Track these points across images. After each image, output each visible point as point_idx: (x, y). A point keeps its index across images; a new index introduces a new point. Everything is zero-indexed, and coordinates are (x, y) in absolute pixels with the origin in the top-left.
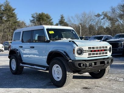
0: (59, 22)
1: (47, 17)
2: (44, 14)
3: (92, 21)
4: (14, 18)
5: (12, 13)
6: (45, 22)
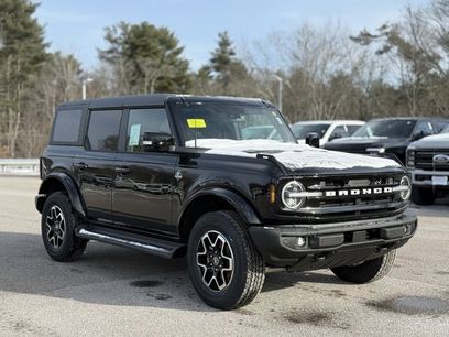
1: (163, 42)
2: (152, 27)
3: (340, 61)
4: (32, 40)
5: (23, 24)
6: (153, 59)
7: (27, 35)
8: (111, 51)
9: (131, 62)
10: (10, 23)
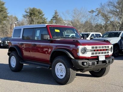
0: (53, 17)
1: (39, 13)
5: (1, 8)
6: (36, 17)
7: (2, 11)
9: (30, 18)
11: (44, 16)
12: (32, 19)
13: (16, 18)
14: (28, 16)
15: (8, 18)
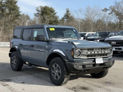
0: (65, 16)
1: (51, 11)
2: (48, 7)
3: (98, 16)
4: (16, 10)
5: (13, 6)
6: (48, 16)
7: (14, 9)
8: (38, 14)
9: (42, 16)
10: (10, 6)
11: (56, 15)
12: (44, 18)
13: (28, 16)
14: (40, 14)
15: (20, 17)
